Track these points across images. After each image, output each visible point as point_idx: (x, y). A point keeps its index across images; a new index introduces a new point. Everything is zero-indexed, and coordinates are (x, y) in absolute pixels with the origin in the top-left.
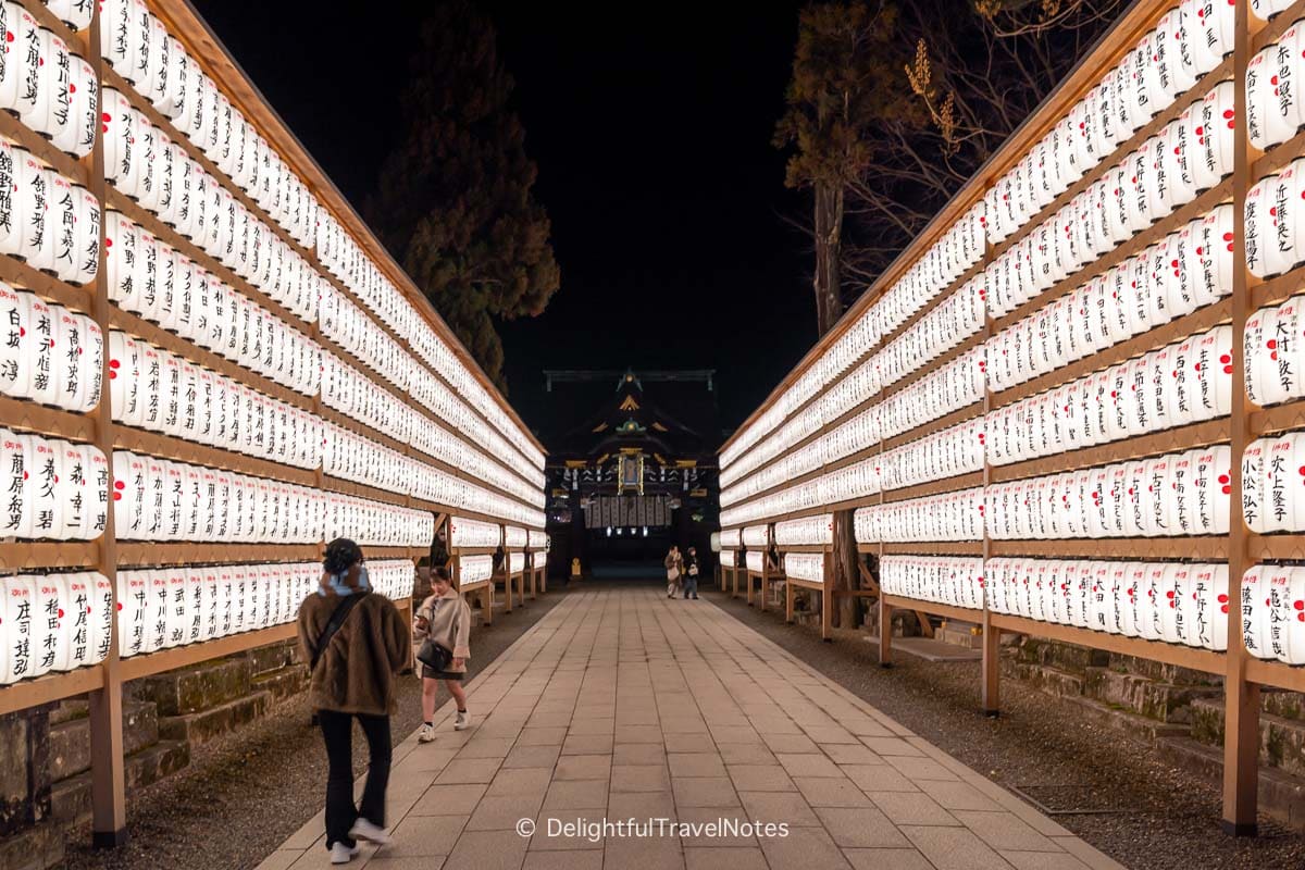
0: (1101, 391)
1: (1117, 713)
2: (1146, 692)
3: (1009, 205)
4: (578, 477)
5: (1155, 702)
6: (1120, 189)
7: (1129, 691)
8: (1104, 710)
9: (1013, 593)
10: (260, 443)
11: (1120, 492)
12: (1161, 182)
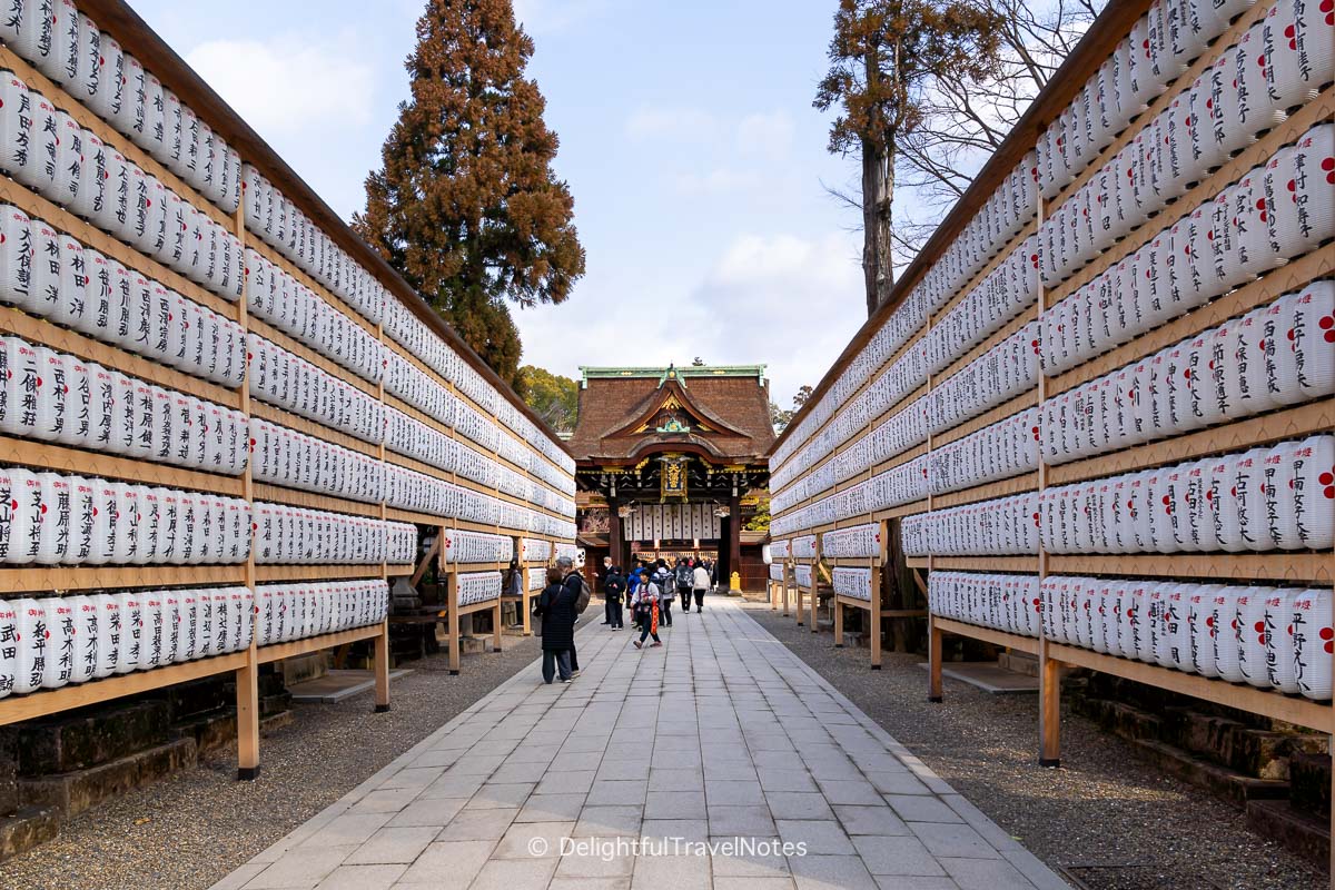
0: (1173, 370)
1: (1201, 765)
2: (1235, 740)
3: (1063, 151)
4: (616, 483)
5: (1247, 752)
6: (1193, 115)
7: (1215, 737)
8: (1184, 759)
9: (1072, 619)
10: (147, 443)
11: (1196, 495)
12: (1242, 102)
